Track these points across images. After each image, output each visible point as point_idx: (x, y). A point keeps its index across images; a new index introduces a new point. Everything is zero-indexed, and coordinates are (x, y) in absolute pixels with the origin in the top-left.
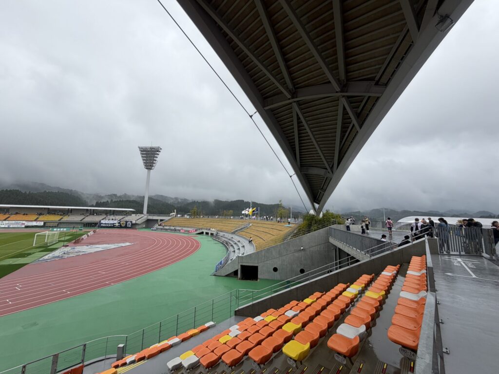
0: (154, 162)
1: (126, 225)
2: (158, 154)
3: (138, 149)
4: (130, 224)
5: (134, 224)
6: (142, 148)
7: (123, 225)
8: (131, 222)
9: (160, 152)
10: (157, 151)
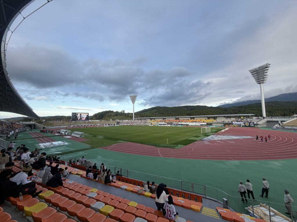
0: (265, 77)
1: (250, 125)
2: (267, 70)
3: (249, 72)
4: (253, 124)
5: (256, 124)
6: (252, 70)
7: (247, 125)
8: (253, 123)
9: (269, 67)
10: (266, 68)
